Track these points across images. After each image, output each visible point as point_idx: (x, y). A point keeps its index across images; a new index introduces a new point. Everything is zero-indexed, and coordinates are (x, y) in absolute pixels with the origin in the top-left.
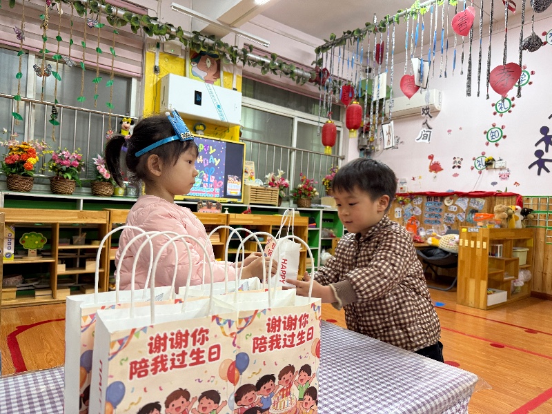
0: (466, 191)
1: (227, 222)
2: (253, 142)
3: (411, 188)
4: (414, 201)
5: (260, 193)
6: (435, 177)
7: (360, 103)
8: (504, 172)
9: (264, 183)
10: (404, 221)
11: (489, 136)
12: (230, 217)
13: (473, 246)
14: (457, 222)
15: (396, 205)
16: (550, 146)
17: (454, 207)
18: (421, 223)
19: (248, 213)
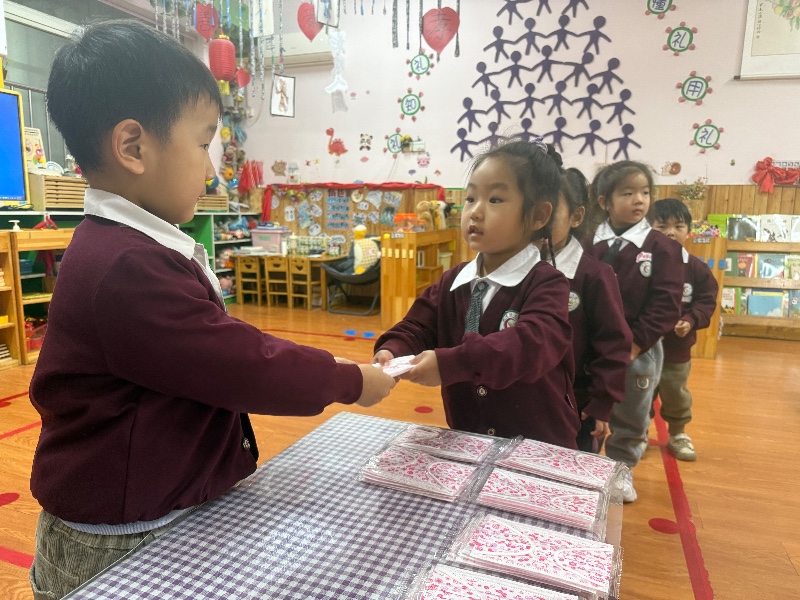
0: (379, 182)
1: (13, 247)
2: (32, 90)
3: (306, 177)
4: (312, 196)
5: (65, 190)
6: (338, 162)
7: (231, 39)
8: (423, 156)
9: (66, 170)
10: (298, 226)
11: (405, 106)
12: (18, 237)
13: (397, 256)
14: (369, 223)
15: (286, 202)
16: (474, 124)
17: (365, 204)
18: (323, 227)
19: (47, 228)
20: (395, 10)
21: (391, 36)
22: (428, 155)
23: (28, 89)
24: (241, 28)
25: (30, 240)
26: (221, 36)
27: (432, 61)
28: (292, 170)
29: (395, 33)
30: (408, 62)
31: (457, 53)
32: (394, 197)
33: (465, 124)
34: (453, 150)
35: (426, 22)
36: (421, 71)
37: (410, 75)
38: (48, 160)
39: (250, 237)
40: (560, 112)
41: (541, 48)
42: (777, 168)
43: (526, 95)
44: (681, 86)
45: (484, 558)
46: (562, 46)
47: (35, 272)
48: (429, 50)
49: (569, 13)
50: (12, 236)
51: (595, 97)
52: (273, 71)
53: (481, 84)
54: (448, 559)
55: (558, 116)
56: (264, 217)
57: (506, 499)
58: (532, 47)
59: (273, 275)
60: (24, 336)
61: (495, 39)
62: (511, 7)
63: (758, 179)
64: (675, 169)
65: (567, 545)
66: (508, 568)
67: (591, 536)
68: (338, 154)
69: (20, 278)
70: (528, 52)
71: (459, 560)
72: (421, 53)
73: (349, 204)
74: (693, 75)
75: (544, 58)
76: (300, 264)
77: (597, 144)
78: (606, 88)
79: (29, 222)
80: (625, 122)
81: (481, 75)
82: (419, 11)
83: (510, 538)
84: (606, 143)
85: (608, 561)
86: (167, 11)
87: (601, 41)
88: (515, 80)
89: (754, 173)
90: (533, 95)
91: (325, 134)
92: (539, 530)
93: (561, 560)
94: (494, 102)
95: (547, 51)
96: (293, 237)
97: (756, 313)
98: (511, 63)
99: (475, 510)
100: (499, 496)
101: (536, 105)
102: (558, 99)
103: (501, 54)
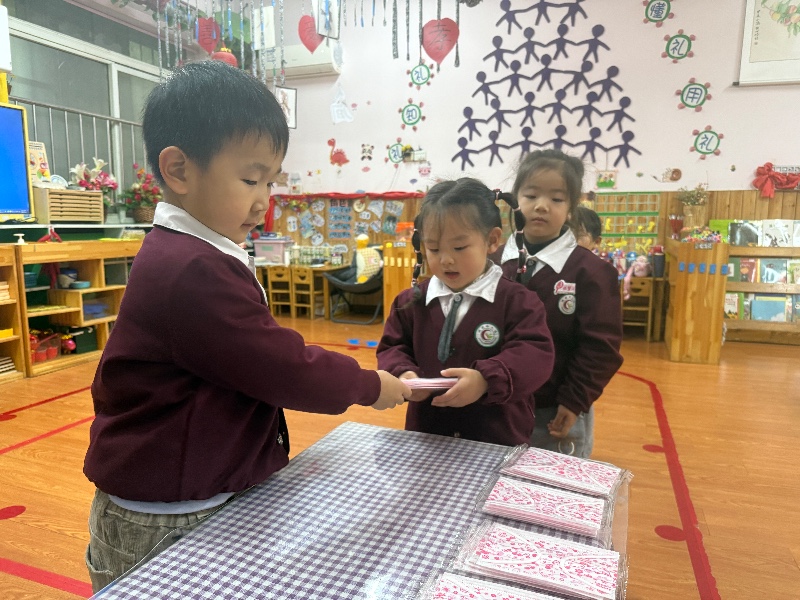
0: (380, 191)
1: (18, 260)
2: (37, 105)
3: (308, 187)
4: (314, 206)
5: (69, 202)
6: (339, 172)
7: (233, 52)
8: (424, 166)
9: (70, 183)
10: (301, 236)
11: (406, 117)
12: (23, 251)
13: (400, 265)
14: (371, 233)
15: (288, 212)
16: (474, 133)
17: (367, 213)
18: (325, 237)
19: (52, 241)
20: (395, 21)
21: (391, 47)
22: (429, 164)
23: (32, 104)
24: (242, 41)
25: (35, 253)
26: (223, 49)
27: (432, 71)
28: (293, 180)
29: (395, 44)
30: (408, 72)
31: (457, 63)
32: (396, 206)
33: (466, 133)
34: (454, 159)
35: (426, 33)
36: (422, 81)
37: (411, 85)
38: (52, 173)
39: (253, 248)
40: (560, 121)
41: (540, 57)
42: (777, 173)
43: (526, 104)
44: (680, 93)
45: (490, 566)
46: (561, 55)
47: (39, 285)
48: (429, 61)
49: (568, 22)
50: (17, 250)
51: (595, 105)
52: (275, 83)
53: (481, 93)
54: (455, 567)
55: (558, 124)
56: (267, 228)
57: (513, 506)
58: (532, 57)
59: (276, 285)
60: (29, 349)
61: (494, 49)
62: (510, 17)
63: (759, 184)
64: (676, 175)
65: (575, 553)
66: (515, 576)
67: (597, 543)
68: (340, 165)
69: (24, 291)
70: (527, 62)
71: (466, 568)
72: (422, 63)
73: (351, 213)
74: (692, 82)
75: (543, 67)
76: (303, 274)
77: (598, 151)
78: (605, 96)
79: (34, 235)
80: (624, 130)
81: (481, 84)
82: (419, 22)
83: (516, 546)
84: (606, 150)
85: (615, 568)
86: (170, 24)
87: (600, 50)
88: (515, 89)
89: (754, 178)
90: (534, 104)
91: (327, 144)
92: (545, 538)
93: (568, 568)
94: (494, 111)
95: (546, 60)
96: (296, 247)
97: (760, 318)
98: (510, 72)
99: (482, 518)
100: (505, 505)
101: (536, 114)
102: (558, 108)
103: (501, 64)
